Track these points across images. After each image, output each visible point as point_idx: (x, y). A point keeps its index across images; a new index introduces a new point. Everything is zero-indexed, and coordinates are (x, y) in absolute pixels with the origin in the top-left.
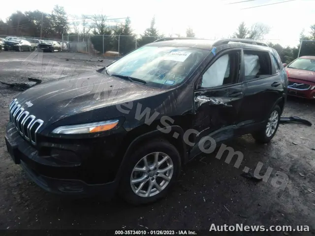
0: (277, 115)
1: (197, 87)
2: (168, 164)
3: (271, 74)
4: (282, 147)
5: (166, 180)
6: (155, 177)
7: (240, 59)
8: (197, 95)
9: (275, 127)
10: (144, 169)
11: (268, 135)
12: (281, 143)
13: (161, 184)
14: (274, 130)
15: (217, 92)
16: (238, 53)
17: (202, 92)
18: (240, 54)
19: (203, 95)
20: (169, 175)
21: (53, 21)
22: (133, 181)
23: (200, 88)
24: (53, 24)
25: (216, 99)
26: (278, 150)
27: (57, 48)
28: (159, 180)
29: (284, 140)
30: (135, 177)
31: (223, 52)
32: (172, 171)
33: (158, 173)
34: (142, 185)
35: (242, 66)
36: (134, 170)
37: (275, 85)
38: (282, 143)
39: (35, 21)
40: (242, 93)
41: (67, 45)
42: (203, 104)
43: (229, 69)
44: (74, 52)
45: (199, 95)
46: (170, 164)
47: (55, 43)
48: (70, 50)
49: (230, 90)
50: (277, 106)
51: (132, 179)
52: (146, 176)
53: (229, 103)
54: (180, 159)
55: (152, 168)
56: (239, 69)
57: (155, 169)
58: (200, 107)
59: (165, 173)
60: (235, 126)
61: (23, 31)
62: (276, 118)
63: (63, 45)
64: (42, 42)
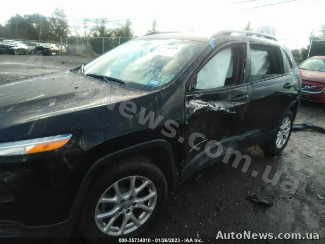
0: (289, 122)
1: (190, 89)
2: (150, 190)
3: (283, 73)
4: (295, 161)
5: (147, 212)
6: (131, 208)
7: (246, 54)
8: (190, 99)
9: (287, 136)
10: (115, 199)
11: (279, 146)
12: (293, 155)
13: (141, 217)
14: (285, 140)
15: (217, 94)
16: (243, 46)
17: (197, 96)
18: (246, 48)
19: (198, 98)
20: (151, 205)
21: (53, 24)
22: (100, 216)
23: (193, 89)
24: (53, 27)
25: (216, 104)
26: (291, 164)
27: (55, 51)
28: (137, 212)
29: (297, 152)
30: (103, 210)
31: (223, 45)
32: (156, 200)
33: (136, 203)
34: (112, 220)
35: (247, 63)
36: (99, 202)
37: (287, 86)
38: (295, 156)
39: (34, 25)
40: (247, 96)
41: (66, 48)
42: (197, 111)
43: (232, 67)
44: (72, 55)
45: (193, 99)
46: (152, 191)
47: (53, 46)
48: (69, 53)
49: (233, 93)
50: (290, 112)
51: (98, 214)
52: (118, 209)
53: (231, 109)
54: (166, 183)
55: (126, 196)
56: (245, 67)
57: (131, 198)
58: (194, 114)
59: (146, 203)
60: (239, 137)
61: (21, 34)
62: (288, 126)
63: (62, 48)
64: (39, 44)
